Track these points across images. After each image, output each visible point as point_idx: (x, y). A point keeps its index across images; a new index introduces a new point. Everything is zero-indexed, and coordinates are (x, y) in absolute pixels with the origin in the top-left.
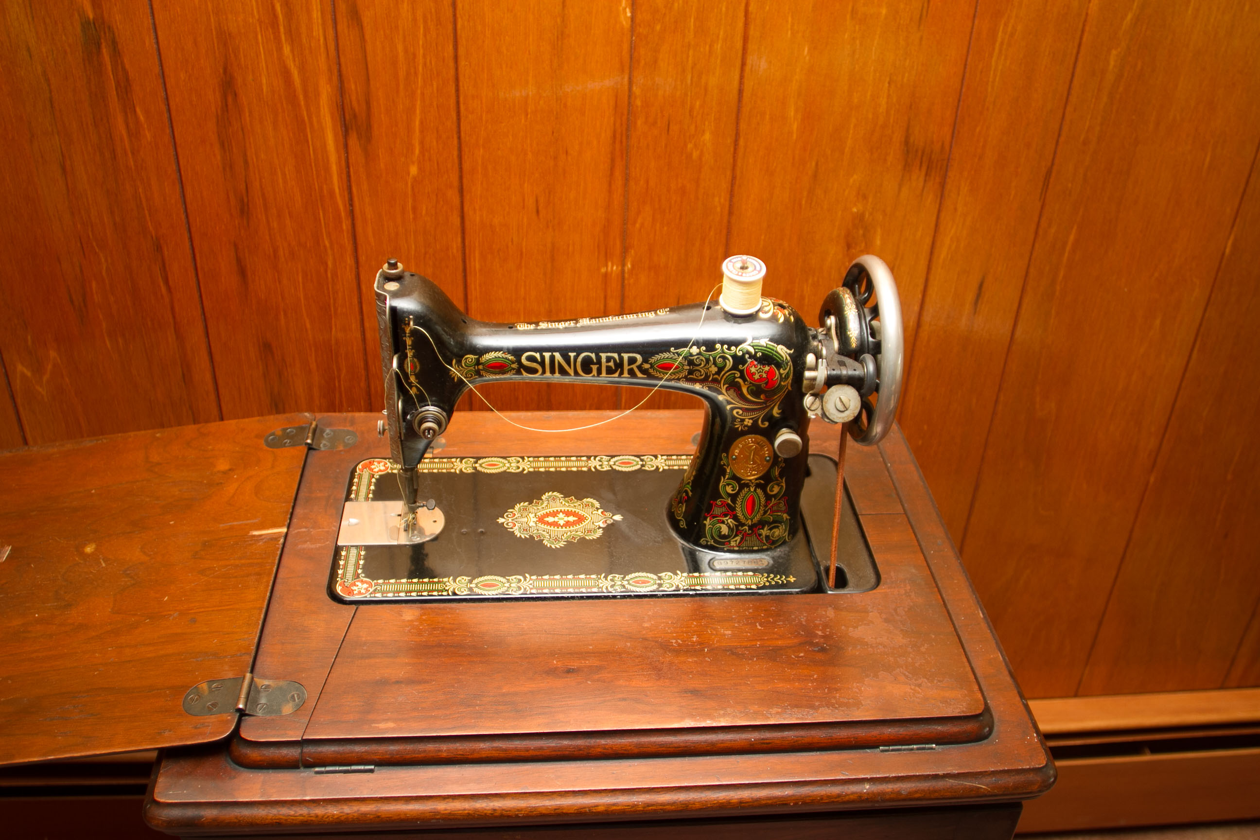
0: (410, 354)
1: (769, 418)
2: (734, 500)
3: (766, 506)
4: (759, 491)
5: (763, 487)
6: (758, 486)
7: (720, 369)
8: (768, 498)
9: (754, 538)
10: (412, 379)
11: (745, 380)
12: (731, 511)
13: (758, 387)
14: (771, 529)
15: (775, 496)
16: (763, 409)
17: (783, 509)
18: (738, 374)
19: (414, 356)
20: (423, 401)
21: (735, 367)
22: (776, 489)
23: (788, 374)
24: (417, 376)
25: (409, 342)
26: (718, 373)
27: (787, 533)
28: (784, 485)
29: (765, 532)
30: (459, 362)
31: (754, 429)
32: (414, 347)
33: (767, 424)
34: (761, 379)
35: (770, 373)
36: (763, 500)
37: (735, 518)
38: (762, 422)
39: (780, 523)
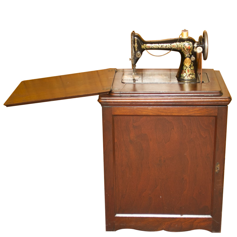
0: (136, 43)
1: (190, 54)
2: (185, 70)
3: (191, 71)
4: (189, 68)
5: (190, 68)
6: (189, 67)
7: (182, 46)
8: (191, 70)
9: (189, 77)
10: (136, 48)
11: (185, 47)
12: (185, 72)
13: (187, 49)
14: (192, 75)
15: (192, 69)
16: (189, 53)
17: (194, 72)
18: (184, 47)
19: (137, 44)
20: (137, 51)
21: (184, 45)
22: (192, 68)
23: (192, 47)
24: (137, 47)
25: (136, 41)
26: (181, 46)
27: (195, 77)
28: (193, 67)
29: (191, 76)
30: (143, 45)
31: (188, 57)
32: (137, 42)
33: (190, 56)
34: (188, 47)
35: (189, 46)
36: (190, 70)
37: (186, 73)
38: (189, 55)
39: (193, 74)
